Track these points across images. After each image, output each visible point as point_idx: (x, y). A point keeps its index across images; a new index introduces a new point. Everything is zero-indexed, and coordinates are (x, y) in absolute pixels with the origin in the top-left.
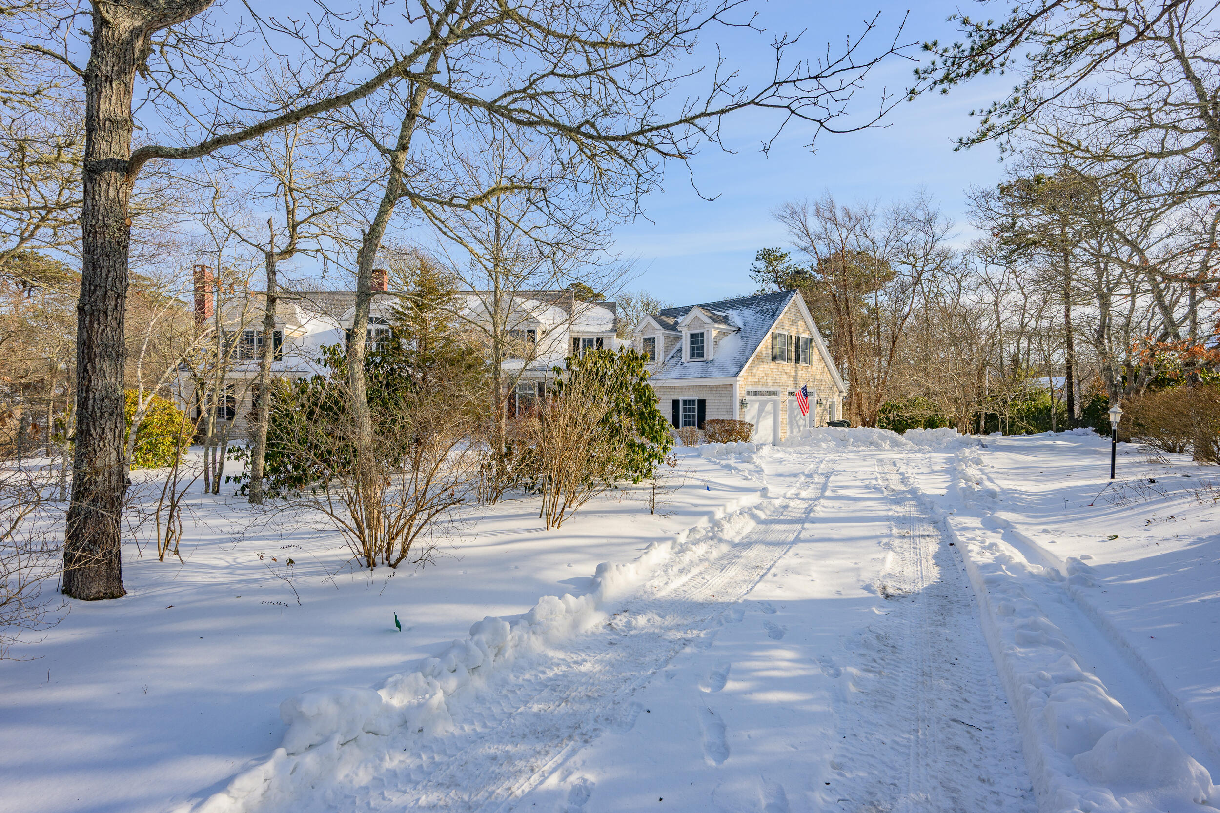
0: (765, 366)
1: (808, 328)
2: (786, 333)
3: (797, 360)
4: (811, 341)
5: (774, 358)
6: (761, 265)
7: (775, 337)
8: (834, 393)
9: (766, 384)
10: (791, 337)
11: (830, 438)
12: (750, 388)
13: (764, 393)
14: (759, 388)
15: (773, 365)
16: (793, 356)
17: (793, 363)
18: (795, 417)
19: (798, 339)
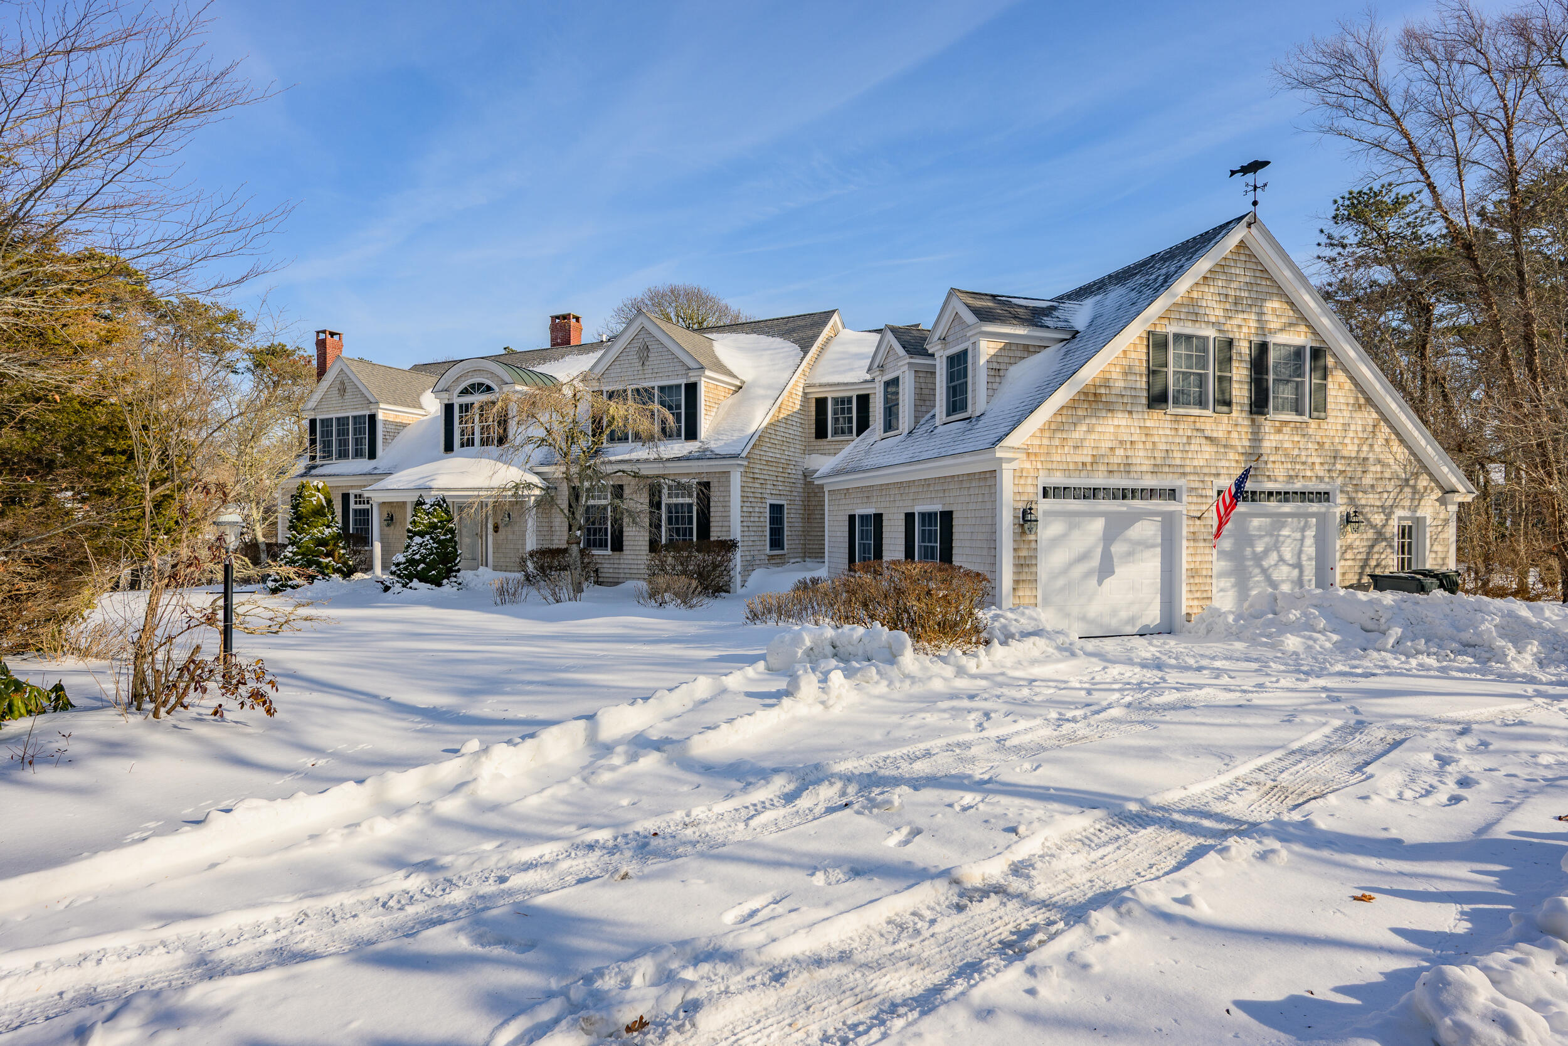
0: (1120, 420)
1: (1302, 318)
2: (1211, 333)
3: (1259, 404)
4: (1317, 354)
5: (1157, 399)
6: (1350, 233)
7: (1158, 343)
8: (1418, 495)
9: (1127, 468)
10: (1230, 343)
11: (1322, 623)
12: (1058, 479)
13: (1124, 494)
14: (1099, 480)
15: (1158, 420)
16: (1240, 392)
17: (1239, 415)
18: (1258, 559)
19: (1263, 348)
